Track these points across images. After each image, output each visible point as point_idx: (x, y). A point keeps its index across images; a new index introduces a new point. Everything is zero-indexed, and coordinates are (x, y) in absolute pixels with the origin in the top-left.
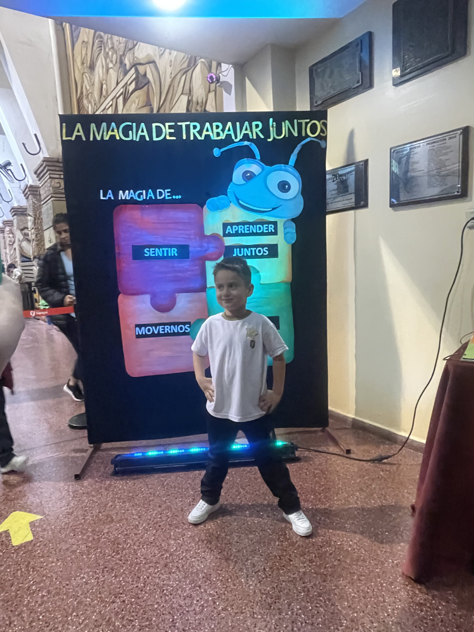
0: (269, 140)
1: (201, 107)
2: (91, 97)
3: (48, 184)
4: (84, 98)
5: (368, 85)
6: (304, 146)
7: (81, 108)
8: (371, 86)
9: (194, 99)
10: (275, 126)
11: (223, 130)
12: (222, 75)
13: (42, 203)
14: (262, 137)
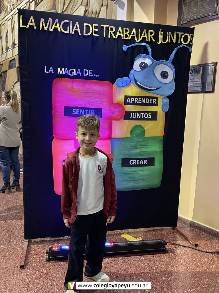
0: (158, 43)
1: (95, 15)
9: (90, 10)
10: (162, 34)
11: (130, 34)
14: (154, 41)
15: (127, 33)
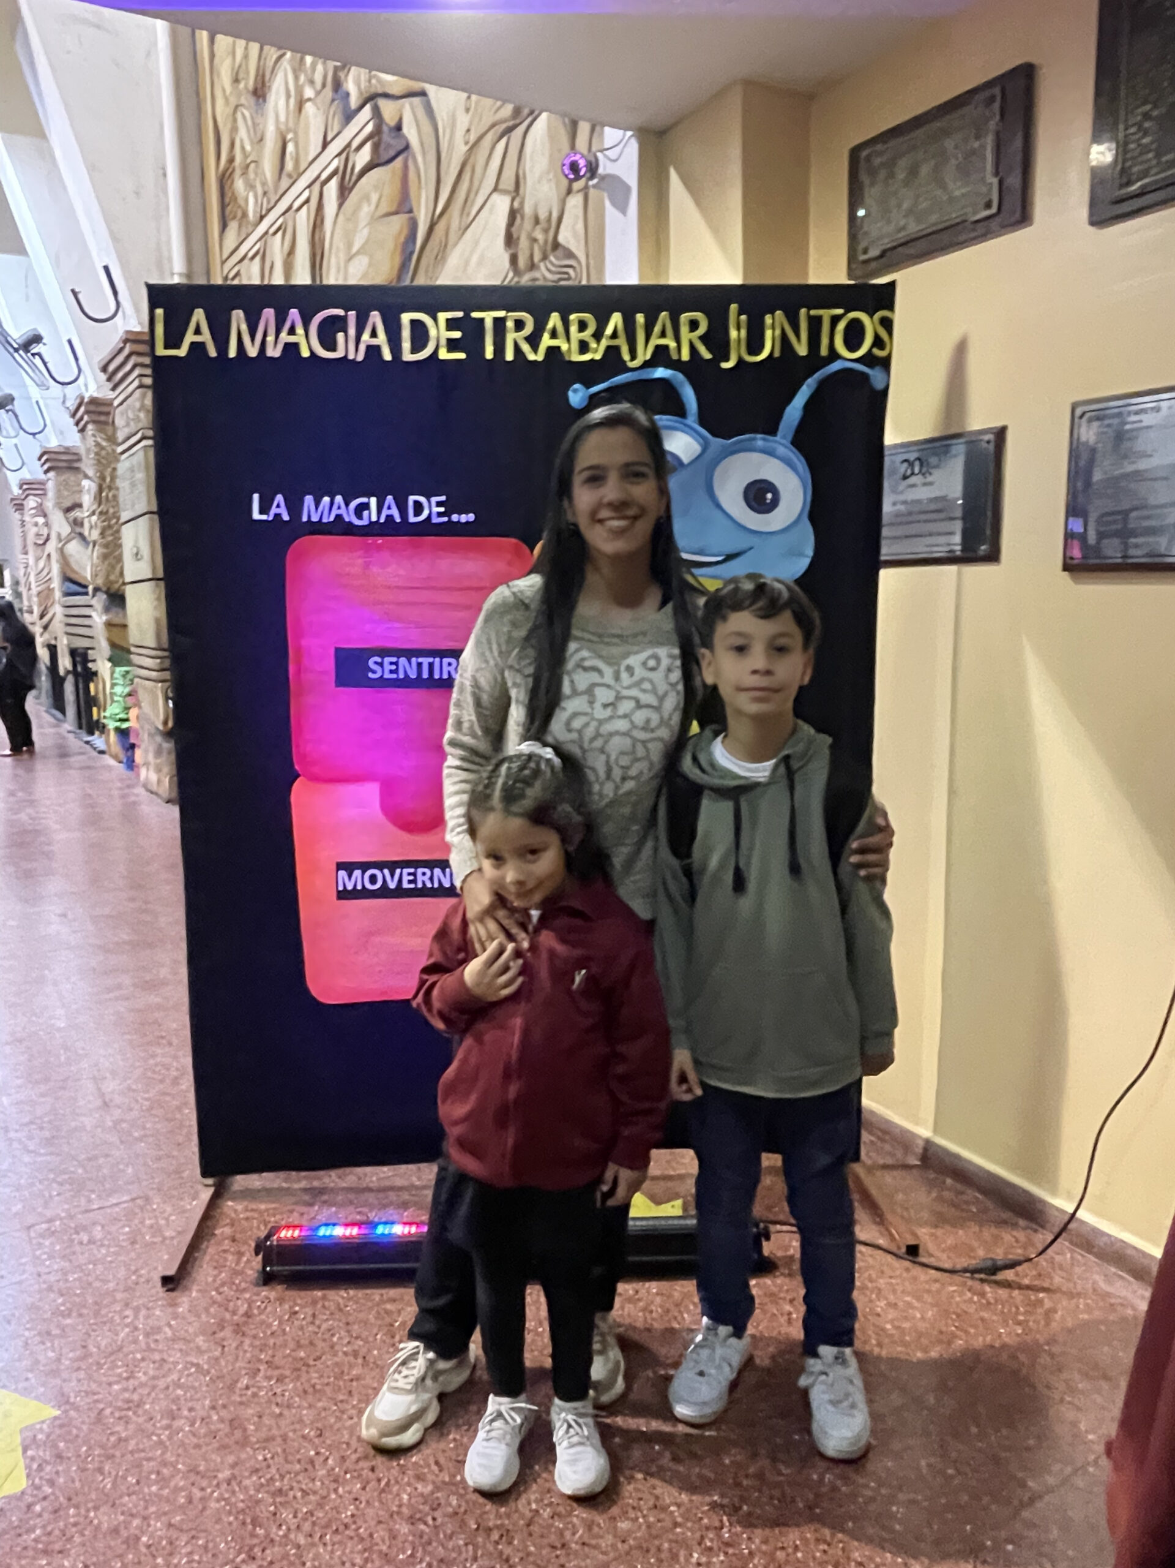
0: (725, 365)
1: (546, 231)
2: (256, 174)
3: (135, 401)
4: (238, 172)
5: (1018, 215)
6: (822, 384)
7: (227, 200)
8: (1024, 218)
9: (528, 210)
10: (744, 325)
11: (598, 336)
12: (606, 156)
13: (120, 449)
14: (707, 355)
15: (587, 335)
